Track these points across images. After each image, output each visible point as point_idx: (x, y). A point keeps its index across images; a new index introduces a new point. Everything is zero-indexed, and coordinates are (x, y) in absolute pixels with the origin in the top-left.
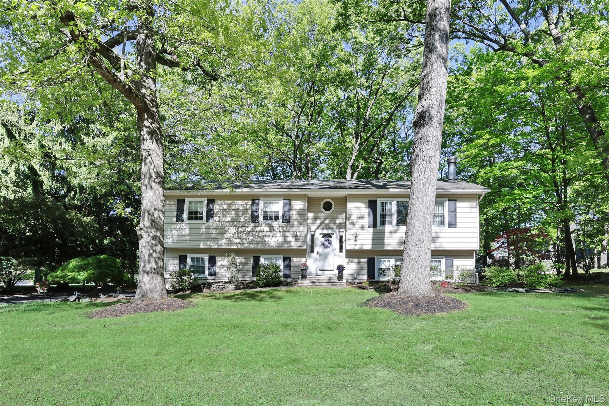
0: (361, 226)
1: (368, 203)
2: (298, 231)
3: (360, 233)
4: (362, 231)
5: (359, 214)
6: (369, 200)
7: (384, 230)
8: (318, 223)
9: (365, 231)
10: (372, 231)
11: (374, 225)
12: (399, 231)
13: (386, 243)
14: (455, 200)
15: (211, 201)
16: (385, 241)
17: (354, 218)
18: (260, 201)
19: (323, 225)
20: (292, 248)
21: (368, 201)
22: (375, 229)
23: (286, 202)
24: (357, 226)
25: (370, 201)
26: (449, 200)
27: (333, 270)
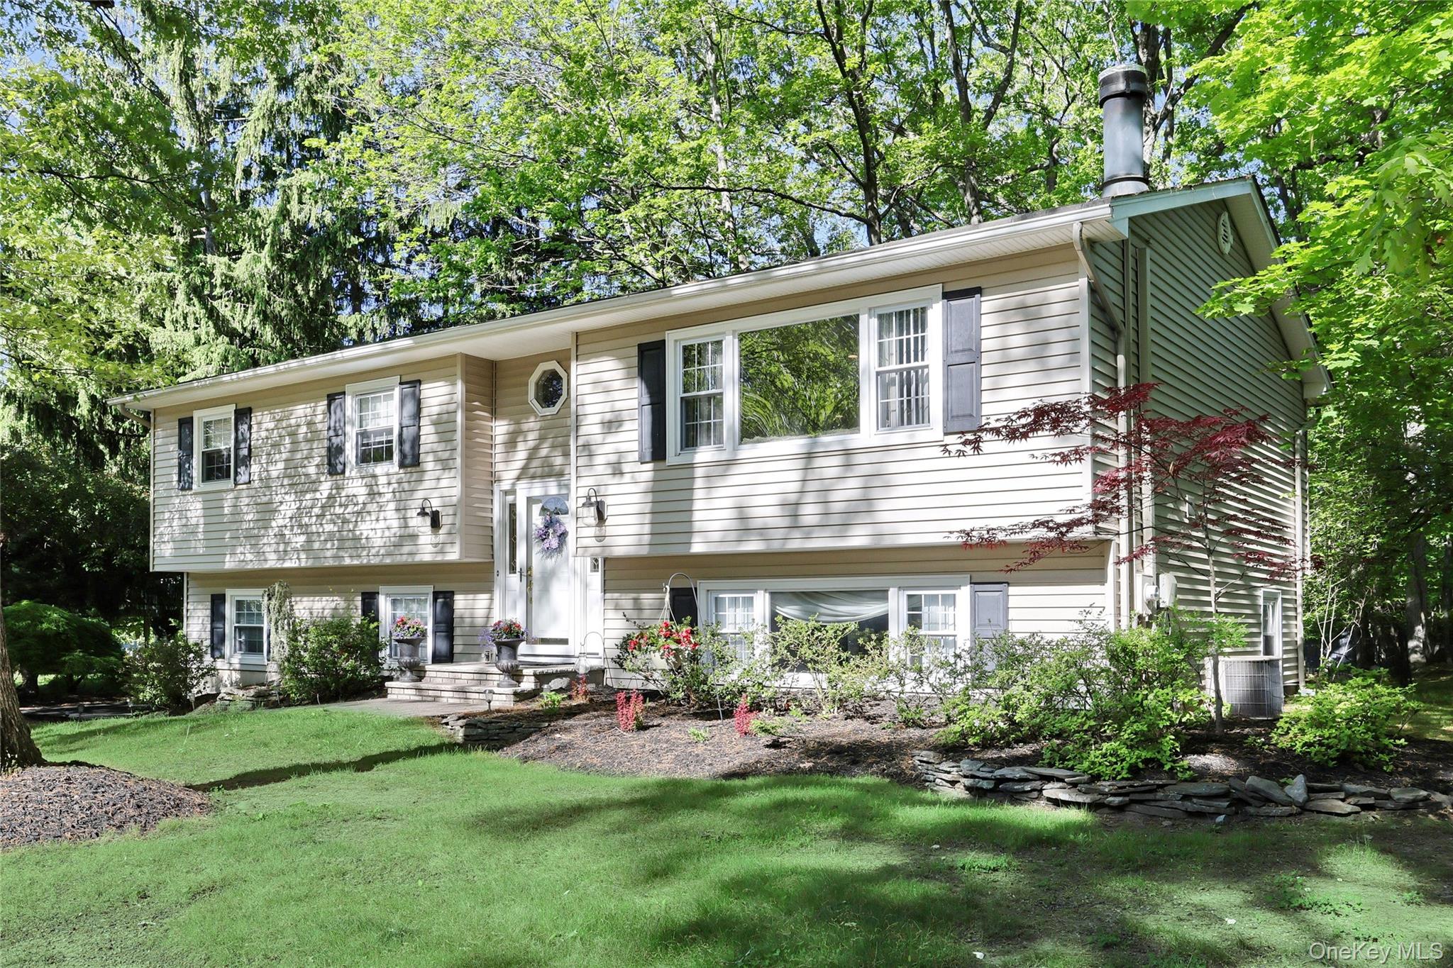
0: (613, 458)
1: (635, 361)
2: (436, 493)
3: (611, 490)
4: (616, 480)
5: (607, 407)
6: (640, 346)
7: (691, 466)
8: (521, 455)
9: (627, 478)
10: (649, 476)
11: (658, 451)
12: (736, 469)
13: (697, 526)
14: (978, 291)
15: (243, 415)
16: (697, 516)
17: (591, 428)
18: (349, 399)
19: (535, 463)
20: (418, 558)
21: (635, 351)
22: (660, 465)
23: (408, 390)
24: (599, 460)
25: (643, 349)
26: (948, 296)
27: (564, 642)
